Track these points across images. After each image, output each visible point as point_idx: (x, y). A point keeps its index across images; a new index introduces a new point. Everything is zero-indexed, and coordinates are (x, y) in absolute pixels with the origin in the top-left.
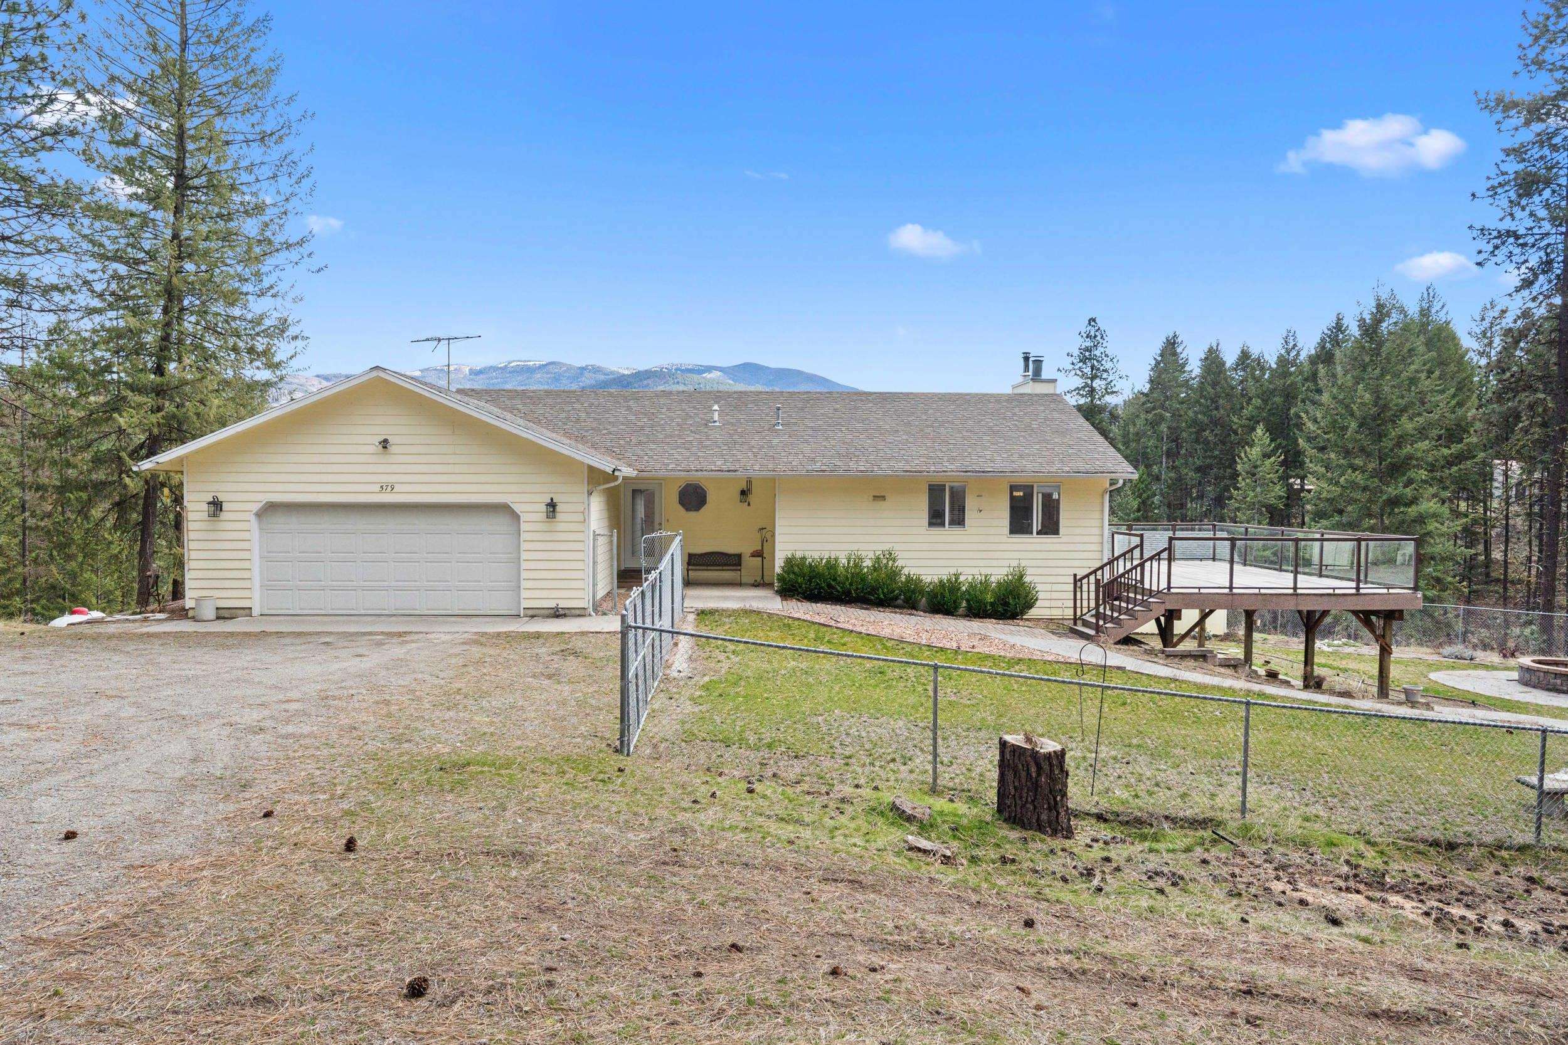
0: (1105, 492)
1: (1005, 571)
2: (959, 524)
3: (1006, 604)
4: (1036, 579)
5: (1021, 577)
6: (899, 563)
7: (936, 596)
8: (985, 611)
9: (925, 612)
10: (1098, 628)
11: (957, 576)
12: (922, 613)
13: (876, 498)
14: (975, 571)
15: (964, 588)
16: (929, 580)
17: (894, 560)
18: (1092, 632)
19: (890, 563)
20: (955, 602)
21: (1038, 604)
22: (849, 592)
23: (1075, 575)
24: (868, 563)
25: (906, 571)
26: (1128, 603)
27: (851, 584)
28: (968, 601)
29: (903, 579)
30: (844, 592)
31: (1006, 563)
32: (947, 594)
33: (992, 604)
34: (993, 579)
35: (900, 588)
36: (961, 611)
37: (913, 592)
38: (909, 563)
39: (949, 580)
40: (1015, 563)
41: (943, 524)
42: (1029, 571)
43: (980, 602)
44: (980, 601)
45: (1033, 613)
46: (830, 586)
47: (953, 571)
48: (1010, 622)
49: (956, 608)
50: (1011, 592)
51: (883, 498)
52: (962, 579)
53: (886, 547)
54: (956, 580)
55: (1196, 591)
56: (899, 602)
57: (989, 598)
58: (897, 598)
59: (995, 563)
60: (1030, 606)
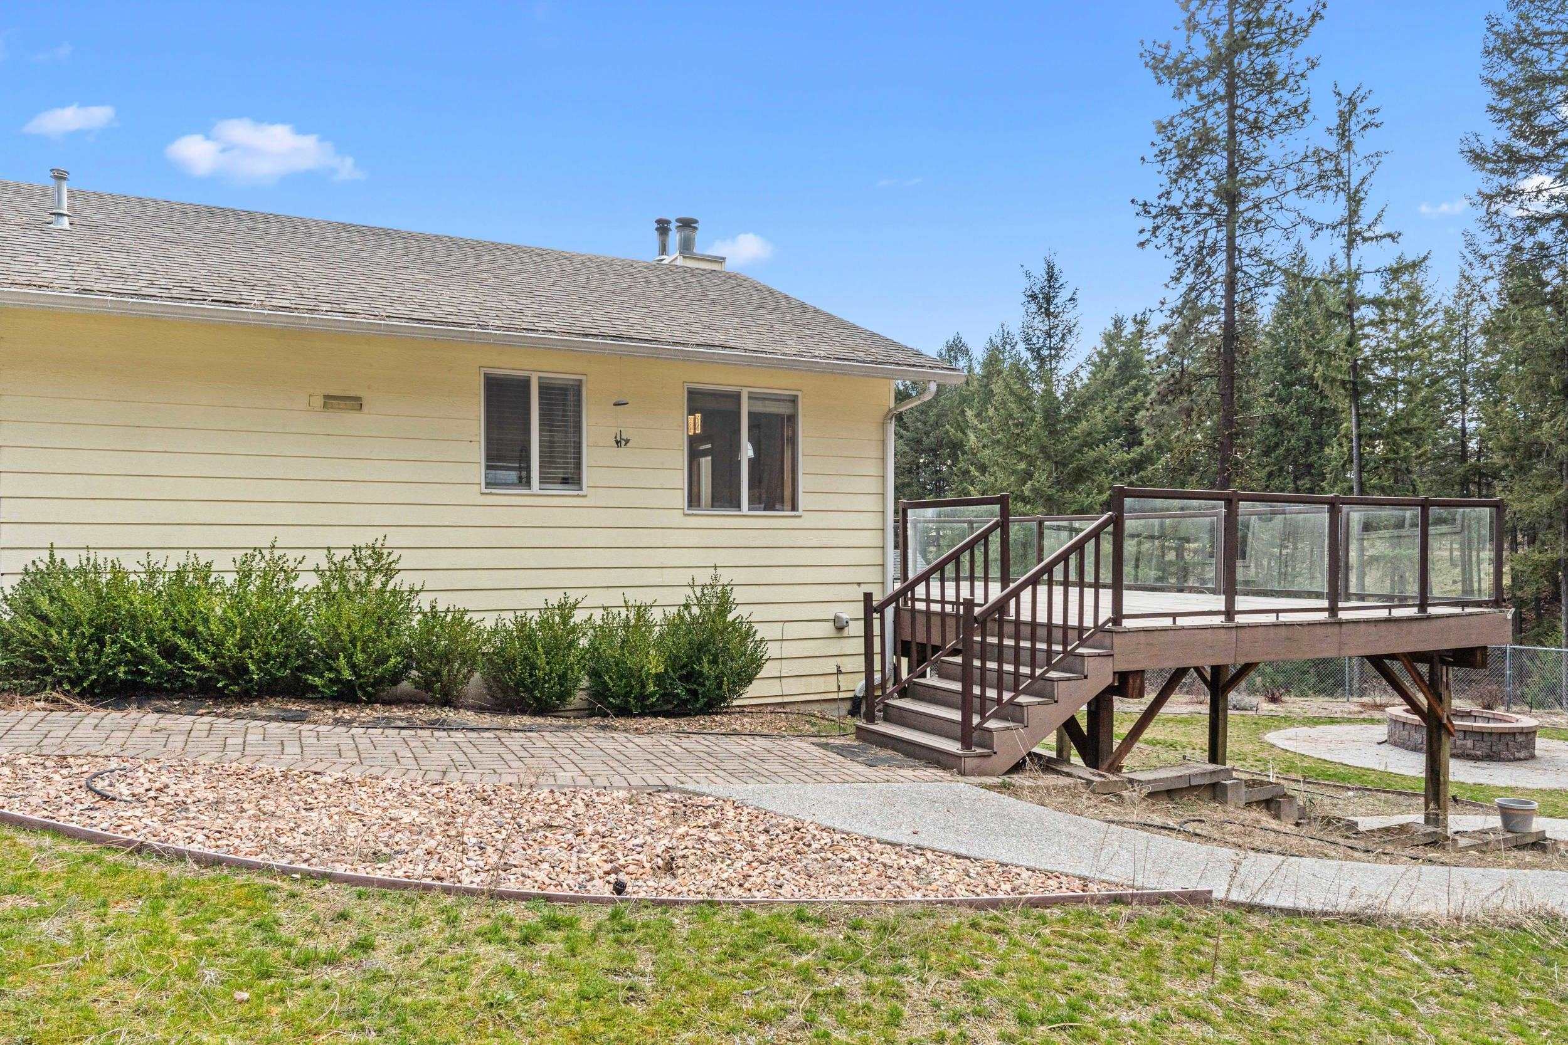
0: (889, 415)
1: (680, 596)
2: (565, 481)
3: (692, 677)
4: (758, 613)
5: (725, 605)
6: (402, 581)
7: (510, 664)
8: (642, 697)
9: (480, 709)
10: (966, 735)
11: (565, 610)
12: (470, 717)
13: (331, 401)
14: (614, 599)
15: (584, 642)
16: (489, 623)
17: (389, 573)
18: (954, 747)
19: (377, 582)
20: (563, 677)
21: (767, 670)
22: (241, 670)
23: (868, 597)
24: (308, 581)
25: (424, 602)
26: (1000, 661)
27: (243, 645)
28: (594, 674)
29: (416, 620)
30: (223, 671)
31: (685, 577)
32: (542, 661)
33: (659, 678)
34: (656, 615)
35: (405, 653)
36: (578, 699)
37: (446, 658)
38: (433, 580)
39: (544, 624)
40: (704, 577)
41: (525, 481)
42: (737, 595)
43: (631, 677)
44: (626, 674)
45: (757, 691)
46: (170, 652)
47: (555, 599)
48: (704, 720)
49: (563, 696)
50: (701, 648)
51: (356, 403)
52: (578, 617)
53: (363, 538)
54: (565, 619)
55: (1167, 622)
56: (405, 686)
57: (655, 665)
58: (396, 678)
59: (653, 577)
60: (746, 677)
